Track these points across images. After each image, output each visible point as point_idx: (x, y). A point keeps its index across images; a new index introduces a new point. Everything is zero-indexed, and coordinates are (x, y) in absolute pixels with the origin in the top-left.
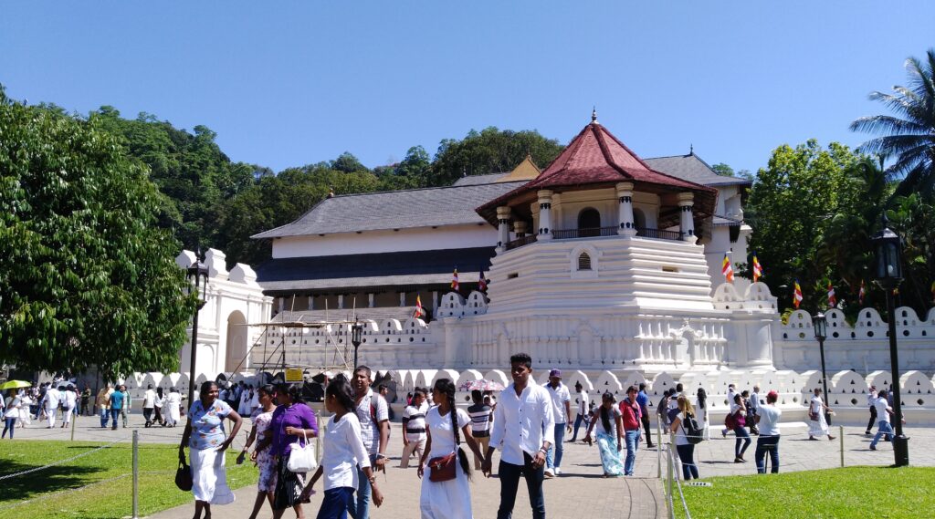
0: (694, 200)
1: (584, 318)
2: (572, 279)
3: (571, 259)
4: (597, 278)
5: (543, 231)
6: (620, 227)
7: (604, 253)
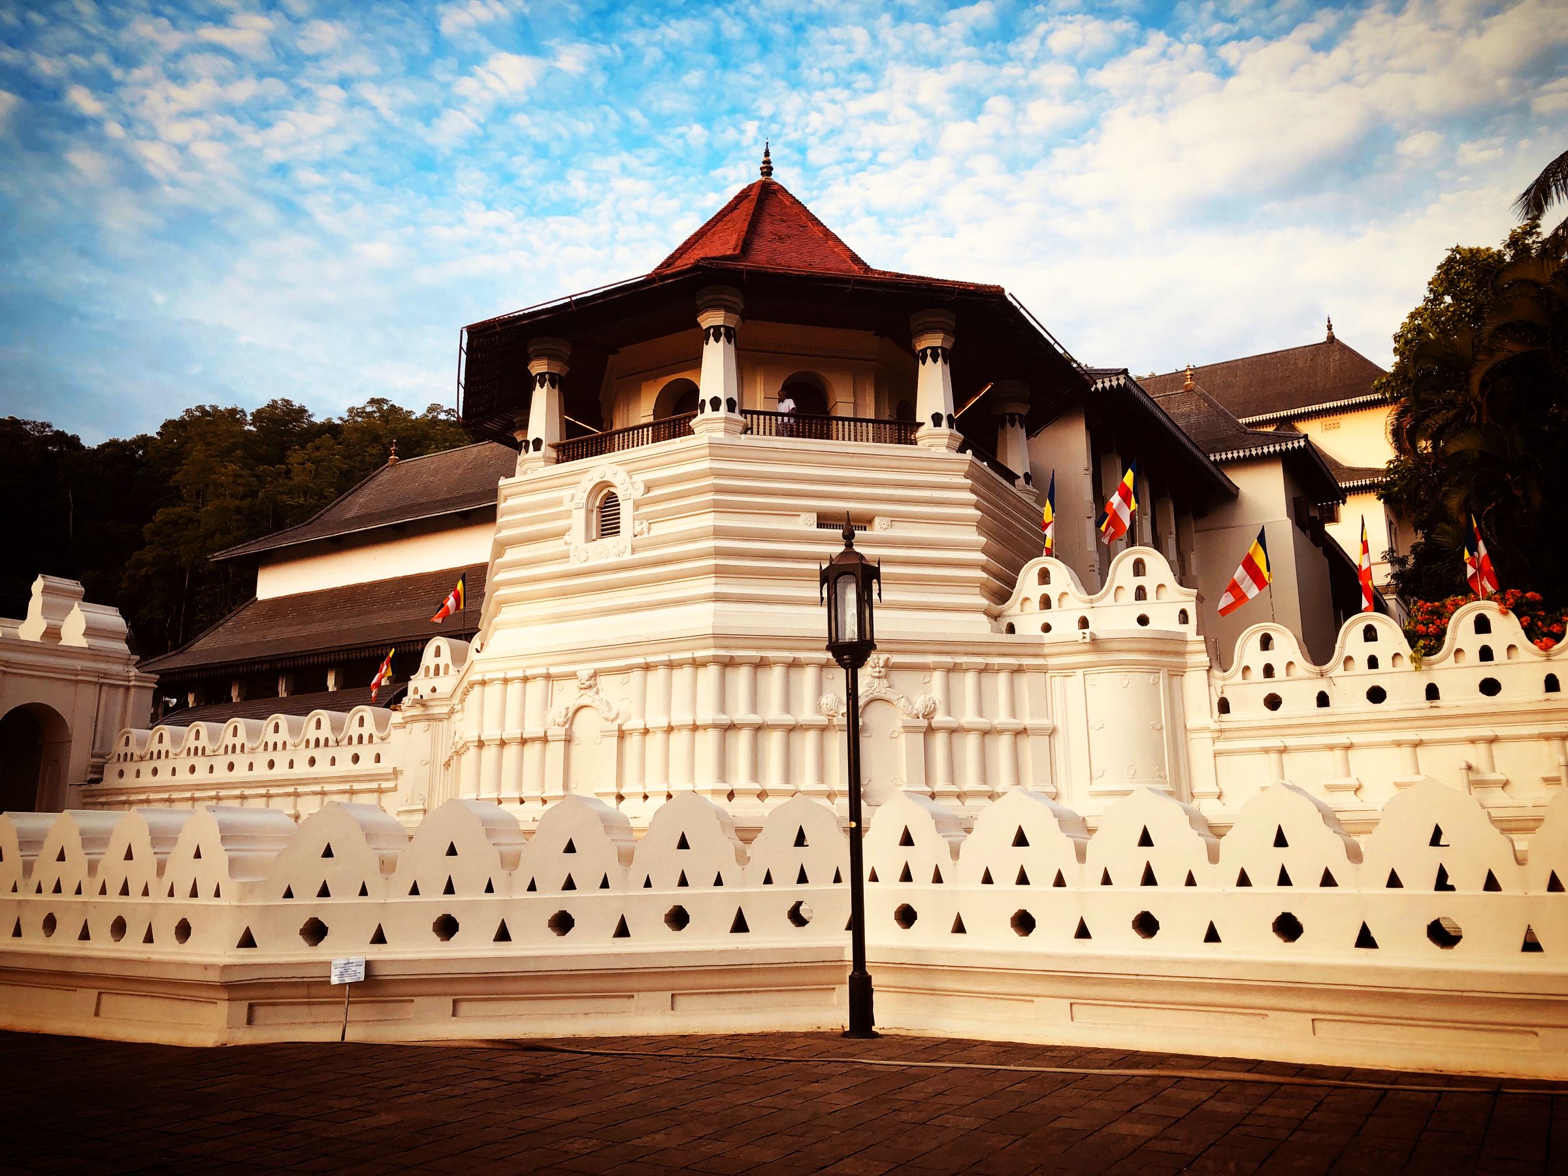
1: (585, 671)
2: (574, 565)
3: (574, 512)
4: (627, 557)
5: (531, 447)
6: (700, 412)
7: (649, 485)
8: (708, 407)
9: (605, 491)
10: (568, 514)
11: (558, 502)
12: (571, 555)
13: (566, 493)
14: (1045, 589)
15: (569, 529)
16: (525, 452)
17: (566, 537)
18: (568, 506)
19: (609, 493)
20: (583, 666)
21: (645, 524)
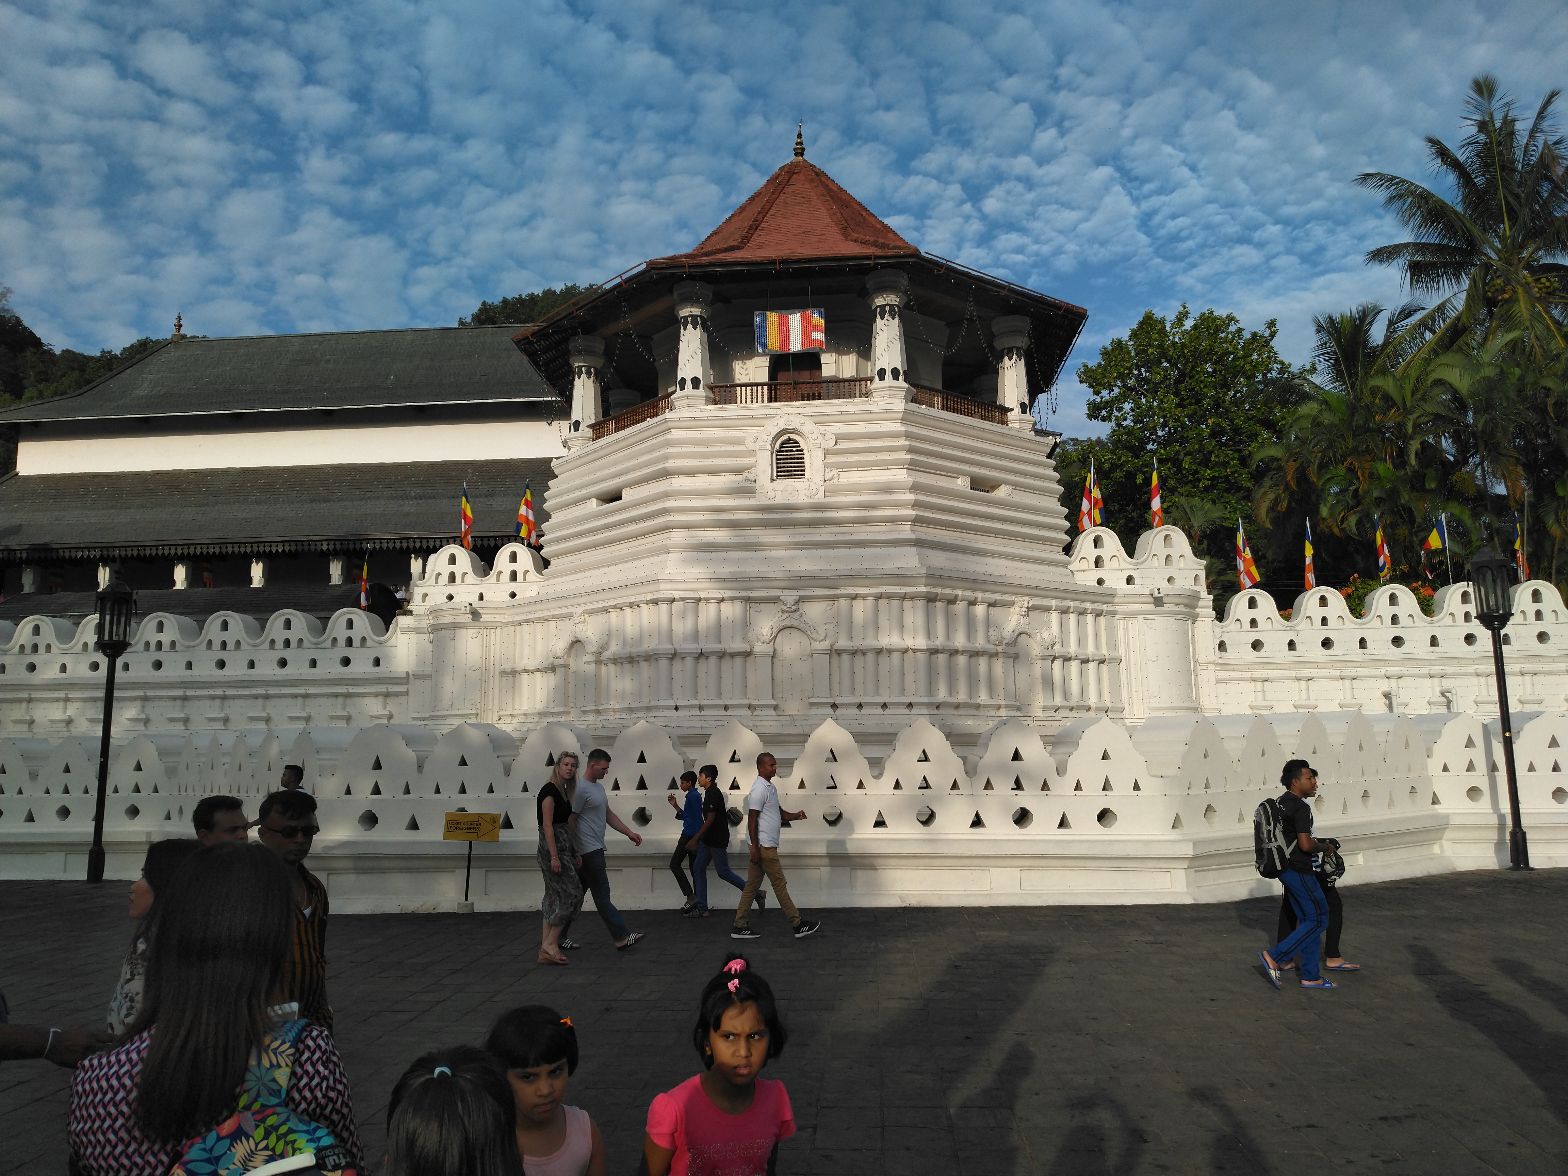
0: (1030, 334)
1: (790, 596)
2: (760, 501)
3: (758, 453)
4: (820, 499)
5: (689, 385)
6: (877, 378)
7: (839, 438)
8: (888, 376)
9: (785, 437)
10: (752, 453)
11: (741, 441)
12: (758, 491)
13: (747, 434)
14: (1098, 552)
15: (749, 468)
16: (682, 388)
17: (746, 474)
18: (750, 446)
19: (790, 439)
20: (786, 592)
21: (835, 472)
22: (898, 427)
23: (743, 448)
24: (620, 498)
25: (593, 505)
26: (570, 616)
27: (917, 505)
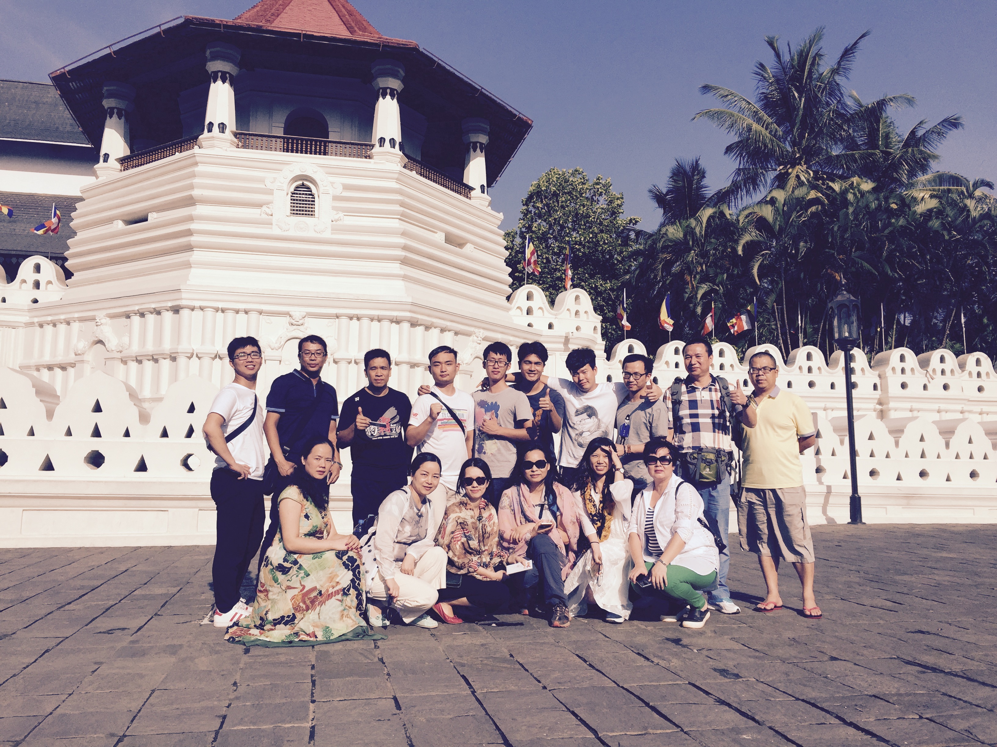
0: (490, 135)
1: (298, 312)
2: (276, 231)
3: (275, 192)
4: (328, 235)
5: (216, 128)
6: (377, 145)
7: (347, 187)
8: (387, 143)
9: (300, 182)
10: (270, 192)
12: (274, 223)
13: (266, 175)
14: (530, 303)
15: (267, 203)
16: (210, 131)
17: (264, 208)
18: (269, 186)
19: (303, 184)
20: (296, 309)
21: (341, 214)
22: (393, 185)
23: (262, 186)
24: (146, 220)
25: (120, 225)
26: (93, 319)
27: (405, 248)
